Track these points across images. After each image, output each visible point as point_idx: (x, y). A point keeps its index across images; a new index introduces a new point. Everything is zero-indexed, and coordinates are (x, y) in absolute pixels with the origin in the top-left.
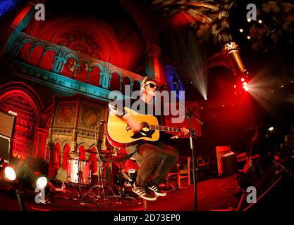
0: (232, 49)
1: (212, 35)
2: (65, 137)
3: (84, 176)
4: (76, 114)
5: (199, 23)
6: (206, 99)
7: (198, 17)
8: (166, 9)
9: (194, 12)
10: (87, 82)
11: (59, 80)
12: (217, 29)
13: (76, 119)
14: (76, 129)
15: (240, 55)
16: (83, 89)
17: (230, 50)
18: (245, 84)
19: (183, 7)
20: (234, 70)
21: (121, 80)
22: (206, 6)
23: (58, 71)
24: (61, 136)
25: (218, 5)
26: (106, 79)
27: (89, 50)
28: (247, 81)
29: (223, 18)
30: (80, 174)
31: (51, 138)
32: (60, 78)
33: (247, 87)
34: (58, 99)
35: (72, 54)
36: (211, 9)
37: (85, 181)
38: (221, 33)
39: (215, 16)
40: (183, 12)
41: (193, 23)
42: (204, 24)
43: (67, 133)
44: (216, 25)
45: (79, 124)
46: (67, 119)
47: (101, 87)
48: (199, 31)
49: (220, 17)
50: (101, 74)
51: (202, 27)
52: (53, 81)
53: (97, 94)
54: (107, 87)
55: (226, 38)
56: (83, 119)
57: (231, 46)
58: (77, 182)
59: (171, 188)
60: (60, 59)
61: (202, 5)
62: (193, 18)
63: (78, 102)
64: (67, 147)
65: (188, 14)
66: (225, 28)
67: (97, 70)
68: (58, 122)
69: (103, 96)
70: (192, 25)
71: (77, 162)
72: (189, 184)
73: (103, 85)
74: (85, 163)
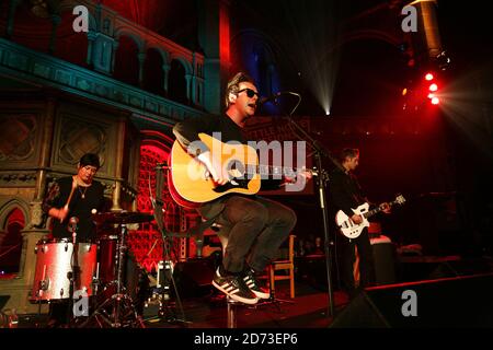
4: (46, 136)
6: (328, 113)
10: (50, 54)
13: (45, 148)
14: (46, 171)
18: (433, 87)
21: (141, 57)
26: (103, 50)
45: (55, 158)
46: (17, 149)
47: (91, 67)
53: (83, 85)
54: (107, 69)
58: (66, 296)
63: (50, 107)
64: (16, 216)
69: (100, 92)
71: (71, 246)
72: (293, 296)
73: (98, 65)
74: (88, 247)
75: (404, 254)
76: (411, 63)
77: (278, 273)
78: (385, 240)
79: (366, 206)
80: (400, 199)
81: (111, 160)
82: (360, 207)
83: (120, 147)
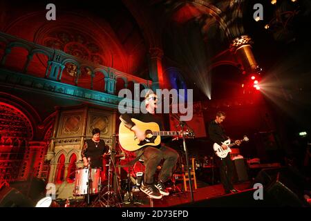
0: (242, 44)
1: (219, 30)
2: (72, 146)
3: (94, 184)
4: (84, 123)
5: (205, 16)
6: (210, 99)
7: (203, 9)
10: (91, 89)
11: (58, 87)
12: (225, 22)
13: (84, 128)
14: (84, 137)
15: (253, 50)
16: (88, 95)
17: (240, 46)
18: (256, 82)
20: (243, 69)
21: (126, 85)
23: (56, 78)
24: (67, 147)
26: (111, 84)
28: (259, 79)
29: (236, 5)
30: (90, 183)
31: (53, 150)
32: (59, 86)
33: (258, 86)
34: (61, 109)
35: (71, 59)
37: (94, 190)
38: (230, 27)
39: (225, 4)
40: (188, 5)
41: (199, 17)
42: (211, 17)
43: (74, 143)
44: (225, 17)
45: (88, 132)
46: (73, 128)
47: (107, 92)
48: (204, 27)
49: (232, 4)
50: (106, 79)
51: (208, 21)
52: (51, 89)
53: (103, 99)
54: (112, 92)
55: (235, 31)
56: (91, 127)
57: (242, 42)
58: (86, 193)
60: (56, 64)
62: (198, 10)
63: (86, 111)
64: (74, 157)
65: (193, 6)
67: (100, 74)
68: (62, 132)
69: (110, 101)
70: (197, 20)
71: (88, 170)
72: (196, 188)
73: (109, 91)
74: (95, 170)
75: (251, 164)
76: (244, 73)
78: (240, 157)
79: (229, 141)
80: (246, 139)
81: (111, 130)
82: (226, 142)
83: (114, 124)
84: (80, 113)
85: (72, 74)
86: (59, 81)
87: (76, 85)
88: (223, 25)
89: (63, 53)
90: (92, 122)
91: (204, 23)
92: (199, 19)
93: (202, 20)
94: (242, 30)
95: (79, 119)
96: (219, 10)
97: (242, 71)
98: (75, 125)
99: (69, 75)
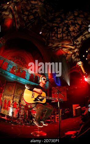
1: (72, 59)
2: (9, 98)
3: (14, 114)
4: (14, 89)
5: (67, 54)
6: (69, 85)
7: (66, 52)
8: (54, 48)
9: (65, 50)
10: (20, 77)
11: (9, 74)
12: (74, 56)
13: (14, 91)
14: (13, 95)
15: (84, 66)
16: (18, 79)
17: (79, 65)
18: (85, 78)
19: (60, 48)
20: (81, 73)
21: (34, 77)
22: (70, 47)
23: (8, 71)
24: (7, 97)
25: (74, 46)
26: (28, 76)
27: (22, 64)
28: (86, 77)
29: (76, 51)
30: (13, 113)
31: (3, 97)
33: (86, 80)
34: (7, 82)
35: (15, 64)
36: (72, 48)
37: (15, 116)
38: (76, 58)
39: (73, 51)
40: (60, 50)
42: (69, 54)
43: (10, 96)
44: (73, 55)
46: (10, 91)
47: (26, 79)
48: (67, 58)
49: (75, 51)
50: (26, 74)
52: (6, 75)
53: (24, 82)
54: (28, 79)
55: (77, 60)
56: (17, 92)
57: (80, 63)
58: (11, 116)
59: (52, 121)
60: (10, 66)
61: (68, 47)
62: (64, 52)
63: (15, 84)
64: (9, 102)
65: (63, 50)
66: (77, 56)
67: (25, 72)
68: (6, 91)
70: (64, 55)
71: (12, 108)
74: (15, 109)
77: (57, 116)
78: (79, 107)
84: (13, 85)
85: (15, 71)
86: (9, 72)
87: (15, 75)
88: (73, 57)
89: (13, 62)
90: (17, 90)
91: (67, 56)
92: (65, 55)
93: (66, 55)
94: (80, 59)
95: (12, 87)
96: (71, 52)
97: (81, 74)
98: (11, 89)
99: (14, 71)
